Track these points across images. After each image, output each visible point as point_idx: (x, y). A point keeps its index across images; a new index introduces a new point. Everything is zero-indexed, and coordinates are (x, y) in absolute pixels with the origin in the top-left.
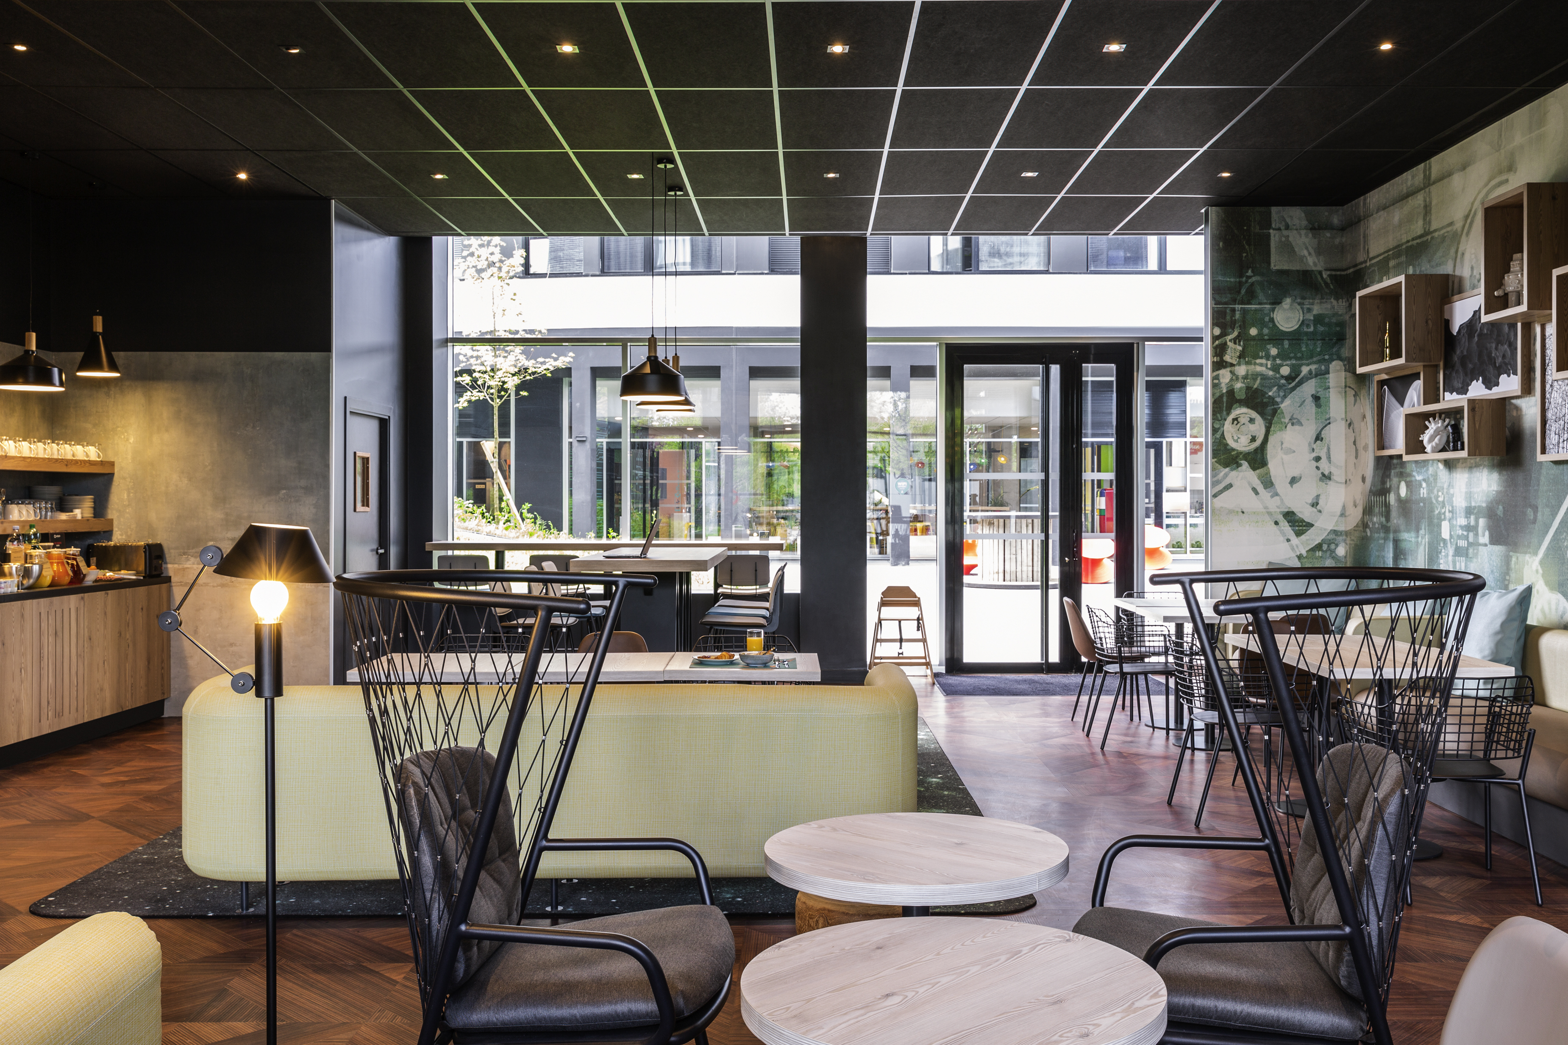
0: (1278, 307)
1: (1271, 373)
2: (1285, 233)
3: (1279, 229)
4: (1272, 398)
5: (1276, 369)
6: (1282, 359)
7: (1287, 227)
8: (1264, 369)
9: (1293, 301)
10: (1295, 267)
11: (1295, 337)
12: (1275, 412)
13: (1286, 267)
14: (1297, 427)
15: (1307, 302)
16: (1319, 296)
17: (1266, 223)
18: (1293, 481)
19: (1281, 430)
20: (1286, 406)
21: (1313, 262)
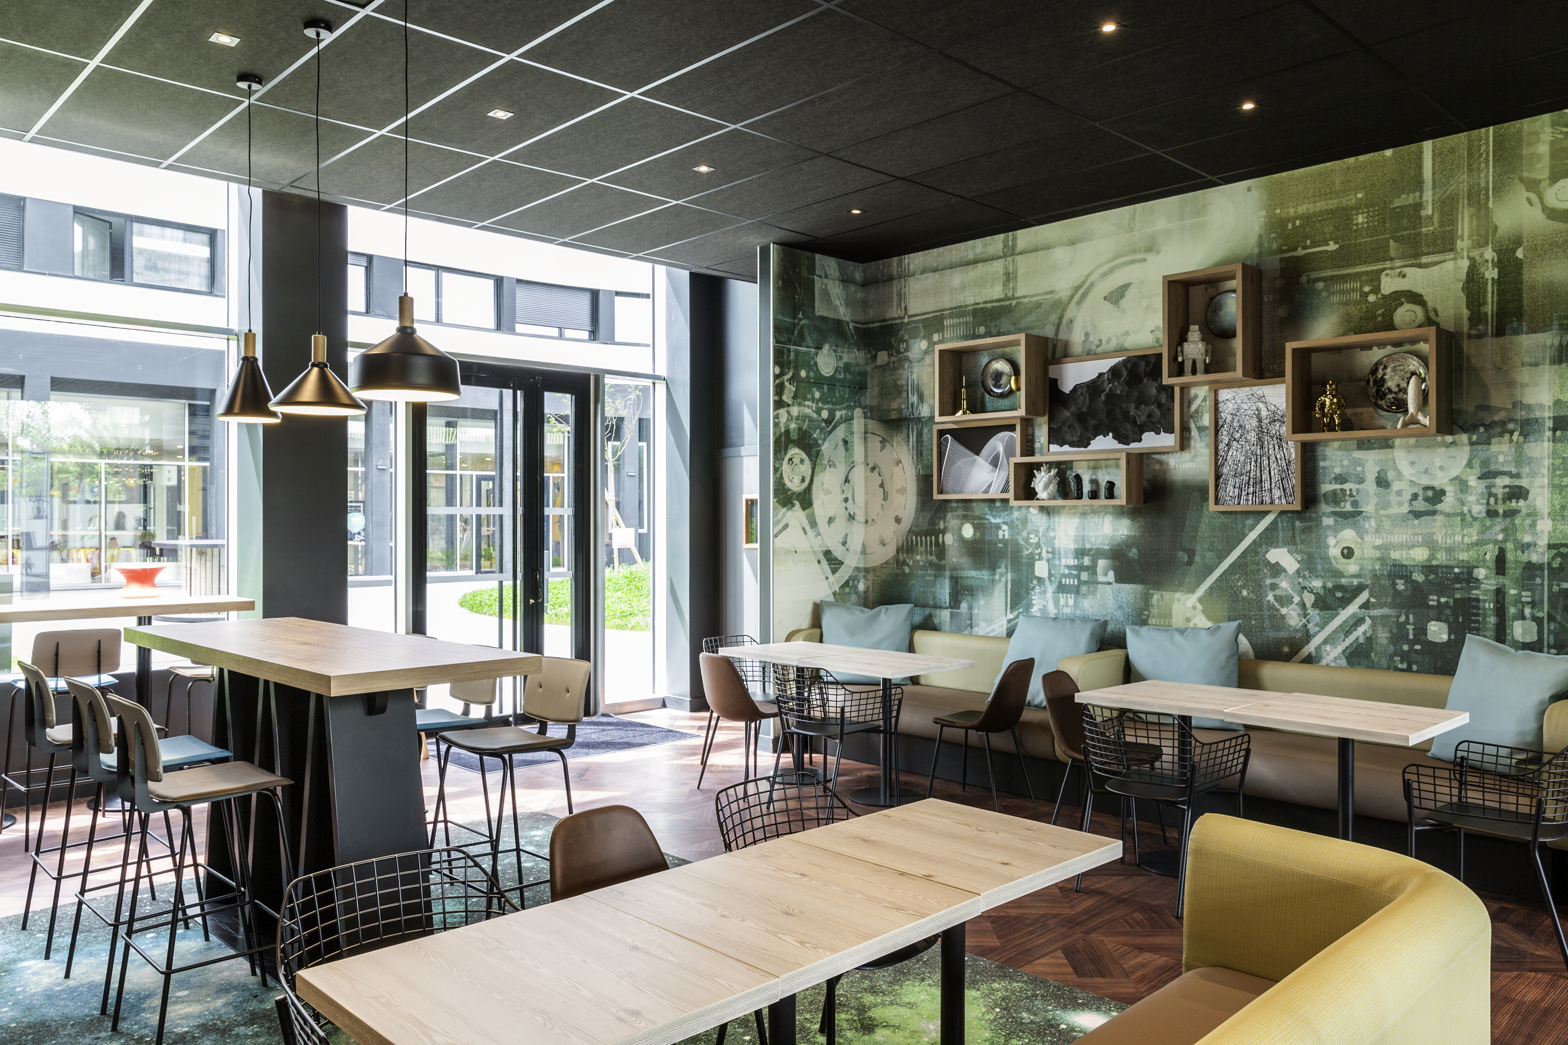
0: (820, 352)
1: (815, 416)
2: (825, 281)
3: (820, 276)
4: (816, 440)
5: (818, 411)
6: (823, 403)
7: (826, 276)
8: (810, 411)
9: (830, 347)
10: (831, 315)
11: (831, 382)
12: (818, 452)
13: (825, 315)
14: (832, 469)
15: (839, 349)
16: (847, 346)
17: (812, 270)
18: (831, 520)
19: (822, 471)
20: (826, 448)
21: (843, 313)
